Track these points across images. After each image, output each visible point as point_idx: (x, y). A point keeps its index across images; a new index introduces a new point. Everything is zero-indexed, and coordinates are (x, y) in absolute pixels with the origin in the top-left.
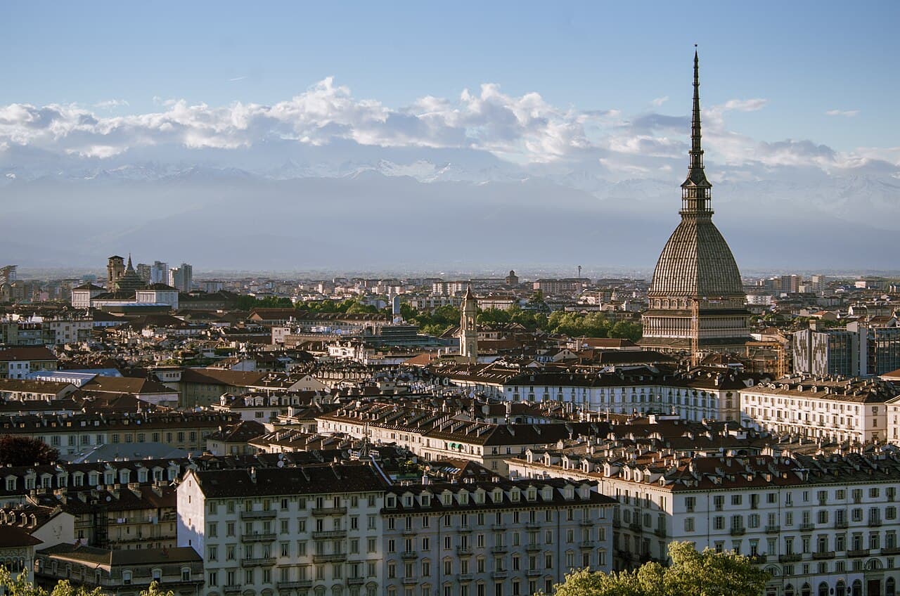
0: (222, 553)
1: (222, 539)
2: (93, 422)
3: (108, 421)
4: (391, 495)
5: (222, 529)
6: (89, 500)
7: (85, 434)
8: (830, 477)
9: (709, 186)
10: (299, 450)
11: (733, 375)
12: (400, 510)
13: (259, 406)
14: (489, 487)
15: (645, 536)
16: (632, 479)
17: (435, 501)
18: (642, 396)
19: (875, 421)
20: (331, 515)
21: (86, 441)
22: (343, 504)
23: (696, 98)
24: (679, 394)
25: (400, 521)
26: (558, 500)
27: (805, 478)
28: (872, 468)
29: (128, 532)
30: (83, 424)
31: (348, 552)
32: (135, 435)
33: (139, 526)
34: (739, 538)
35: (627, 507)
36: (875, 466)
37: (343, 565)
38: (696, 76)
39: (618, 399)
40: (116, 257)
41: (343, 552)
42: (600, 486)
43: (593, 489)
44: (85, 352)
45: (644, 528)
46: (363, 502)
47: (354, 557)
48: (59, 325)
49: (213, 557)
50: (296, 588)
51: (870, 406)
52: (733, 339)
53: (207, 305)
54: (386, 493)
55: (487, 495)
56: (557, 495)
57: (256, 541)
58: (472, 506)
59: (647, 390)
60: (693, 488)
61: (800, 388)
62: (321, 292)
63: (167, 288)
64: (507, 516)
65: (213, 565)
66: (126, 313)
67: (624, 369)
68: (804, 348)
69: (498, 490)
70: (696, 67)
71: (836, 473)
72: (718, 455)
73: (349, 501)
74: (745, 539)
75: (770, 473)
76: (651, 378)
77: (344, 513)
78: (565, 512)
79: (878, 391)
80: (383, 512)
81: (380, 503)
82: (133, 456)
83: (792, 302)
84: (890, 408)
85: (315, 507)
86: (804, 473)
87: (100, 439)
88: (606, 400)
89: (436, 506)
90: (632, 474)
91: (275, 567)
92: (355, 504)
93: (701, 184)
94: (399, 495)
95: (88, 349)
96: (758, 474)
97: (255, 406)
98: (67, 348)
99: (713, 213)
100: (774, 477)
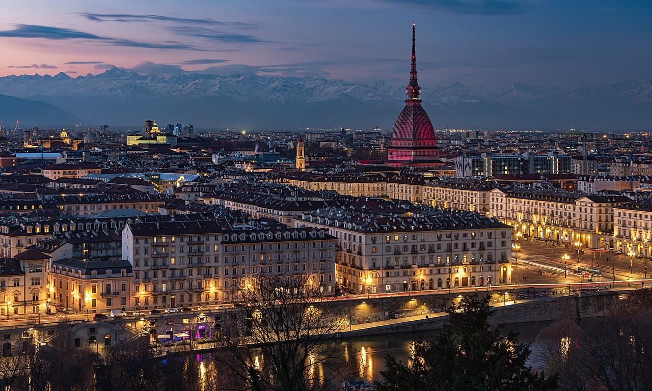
0: (142, 263)
1: (142, 256)
2: (103, 199)
3: (111, 199)
4: (226, 235)
5: (142, 251)
6: (81, 237)
7: (100, 204)
8: (443, 228)
9: (420, 89)
10: (193, 213)
11: (420, 178)
12: (230, 242)
13: (189, 192)
14: (274, 231)
15: (353, 255)
16: (348, 227)
17: (248, 238)
18: (378, 188)
19: (484, 200)
20: (196, 244)
21: (100, 208)
22: (202, 239)
23: (414, 47)
24: (398, 186)
25: (230, 247)
26: (309, 238)
27: (430, 228)
28: (464, 223)
29: (101, 253)
30: (99, 200)
31: (205, 262)
32: (124, 205)
33: (107, 250)
34: (397, 256)
35: (345, 241)
36: (465, 222)
37: (202, 268)
38: (414, 36)
39: (366, 189)
40: (149, 121)
41: (202, 262)
42: (330, 231)
43: (326, 232)
44: (119, 165)
45: (353, 251)
46: (212, 238)
47: (208, 265)
48: (110, 153)
49: (137, 265)
50: (178, 280)
51: (482, 193)
52: (430, 161)
53: (191, 144)
54: (223, 234)
55: (273, 235)
56: (308, 235)
57: (158, 257)
58: (266, 240)
59: (380, 184)
60: (374, 232)
61: (450, 184)
62: (254, 138)
63: (172, 136)
64: (283, 245)
65: (137, 268)
66: (149, 147)
67: (369, 175)
68: (460, 165)
69: (279, 233)
70: (414, 32)
71: (447, 226)
72: (389, 216)
73: (205, 238)
74: (401, 257)
75: (413, 225)
76: (382, 179)
77: (203, 244)
78: (312, 243)
79: (486, 187)
80: (222, 243)
81: (220, 238)
82: (121, 215)
83: (472, 144)
84: (491, 194)
85: (188, 241)
86: (430, 225)
87: (107, 207)
88: (360, 190)
89: (248, 240)
90: (348, 225)
91: (168, 270)
92: (208, 239)
93: (416, 87)
94: (230, 235)
95: (121, 164)
96: (408, 226)
97: (187, 192)
98: (111, 163)
99: (421, 101)
100: (415, 227)
